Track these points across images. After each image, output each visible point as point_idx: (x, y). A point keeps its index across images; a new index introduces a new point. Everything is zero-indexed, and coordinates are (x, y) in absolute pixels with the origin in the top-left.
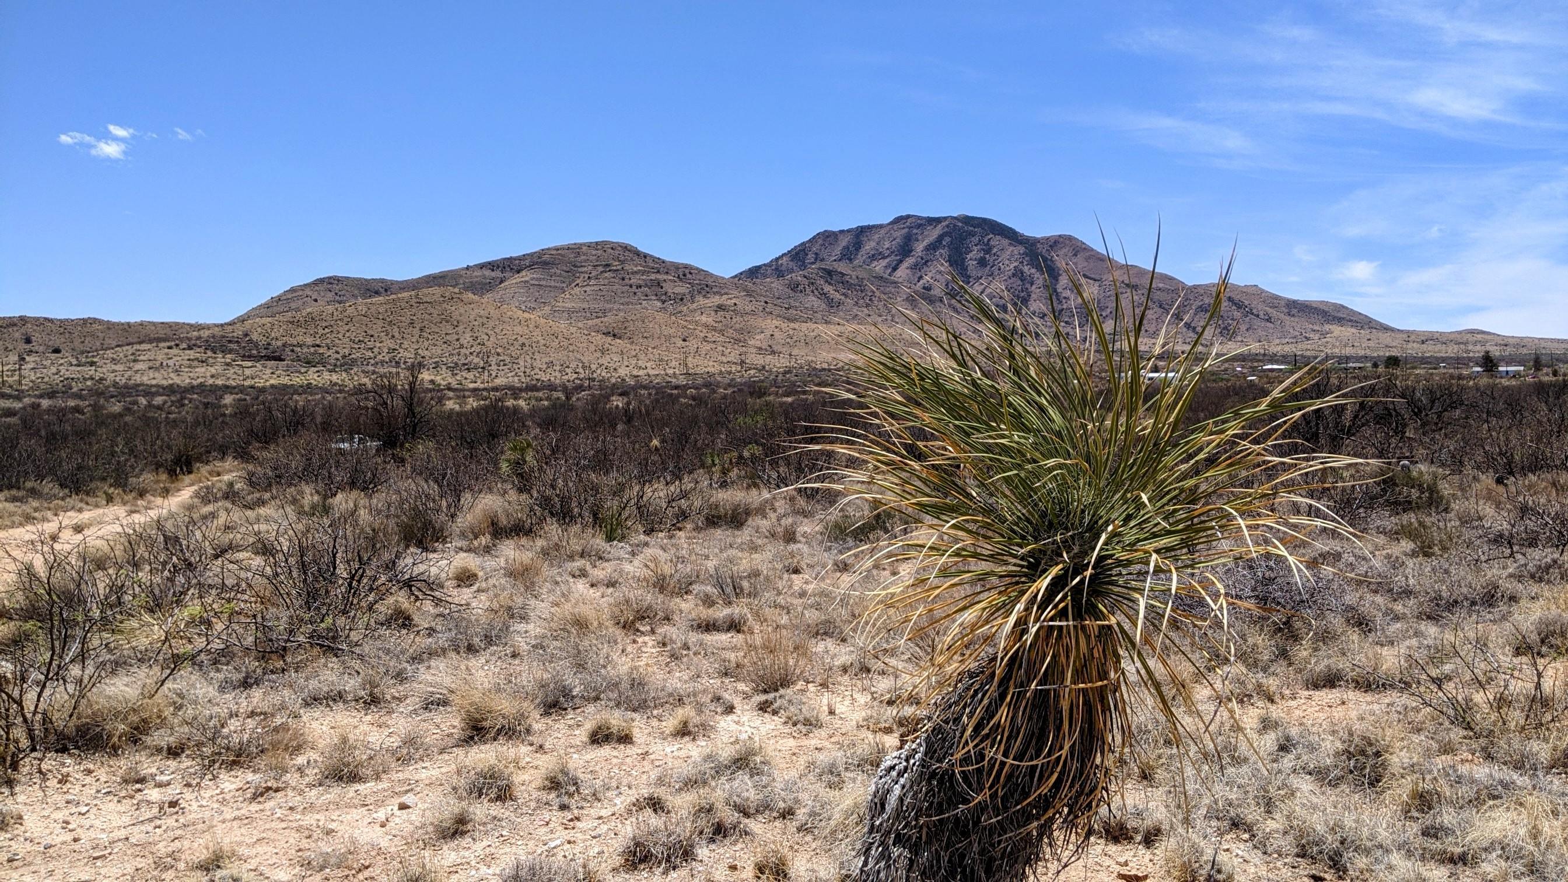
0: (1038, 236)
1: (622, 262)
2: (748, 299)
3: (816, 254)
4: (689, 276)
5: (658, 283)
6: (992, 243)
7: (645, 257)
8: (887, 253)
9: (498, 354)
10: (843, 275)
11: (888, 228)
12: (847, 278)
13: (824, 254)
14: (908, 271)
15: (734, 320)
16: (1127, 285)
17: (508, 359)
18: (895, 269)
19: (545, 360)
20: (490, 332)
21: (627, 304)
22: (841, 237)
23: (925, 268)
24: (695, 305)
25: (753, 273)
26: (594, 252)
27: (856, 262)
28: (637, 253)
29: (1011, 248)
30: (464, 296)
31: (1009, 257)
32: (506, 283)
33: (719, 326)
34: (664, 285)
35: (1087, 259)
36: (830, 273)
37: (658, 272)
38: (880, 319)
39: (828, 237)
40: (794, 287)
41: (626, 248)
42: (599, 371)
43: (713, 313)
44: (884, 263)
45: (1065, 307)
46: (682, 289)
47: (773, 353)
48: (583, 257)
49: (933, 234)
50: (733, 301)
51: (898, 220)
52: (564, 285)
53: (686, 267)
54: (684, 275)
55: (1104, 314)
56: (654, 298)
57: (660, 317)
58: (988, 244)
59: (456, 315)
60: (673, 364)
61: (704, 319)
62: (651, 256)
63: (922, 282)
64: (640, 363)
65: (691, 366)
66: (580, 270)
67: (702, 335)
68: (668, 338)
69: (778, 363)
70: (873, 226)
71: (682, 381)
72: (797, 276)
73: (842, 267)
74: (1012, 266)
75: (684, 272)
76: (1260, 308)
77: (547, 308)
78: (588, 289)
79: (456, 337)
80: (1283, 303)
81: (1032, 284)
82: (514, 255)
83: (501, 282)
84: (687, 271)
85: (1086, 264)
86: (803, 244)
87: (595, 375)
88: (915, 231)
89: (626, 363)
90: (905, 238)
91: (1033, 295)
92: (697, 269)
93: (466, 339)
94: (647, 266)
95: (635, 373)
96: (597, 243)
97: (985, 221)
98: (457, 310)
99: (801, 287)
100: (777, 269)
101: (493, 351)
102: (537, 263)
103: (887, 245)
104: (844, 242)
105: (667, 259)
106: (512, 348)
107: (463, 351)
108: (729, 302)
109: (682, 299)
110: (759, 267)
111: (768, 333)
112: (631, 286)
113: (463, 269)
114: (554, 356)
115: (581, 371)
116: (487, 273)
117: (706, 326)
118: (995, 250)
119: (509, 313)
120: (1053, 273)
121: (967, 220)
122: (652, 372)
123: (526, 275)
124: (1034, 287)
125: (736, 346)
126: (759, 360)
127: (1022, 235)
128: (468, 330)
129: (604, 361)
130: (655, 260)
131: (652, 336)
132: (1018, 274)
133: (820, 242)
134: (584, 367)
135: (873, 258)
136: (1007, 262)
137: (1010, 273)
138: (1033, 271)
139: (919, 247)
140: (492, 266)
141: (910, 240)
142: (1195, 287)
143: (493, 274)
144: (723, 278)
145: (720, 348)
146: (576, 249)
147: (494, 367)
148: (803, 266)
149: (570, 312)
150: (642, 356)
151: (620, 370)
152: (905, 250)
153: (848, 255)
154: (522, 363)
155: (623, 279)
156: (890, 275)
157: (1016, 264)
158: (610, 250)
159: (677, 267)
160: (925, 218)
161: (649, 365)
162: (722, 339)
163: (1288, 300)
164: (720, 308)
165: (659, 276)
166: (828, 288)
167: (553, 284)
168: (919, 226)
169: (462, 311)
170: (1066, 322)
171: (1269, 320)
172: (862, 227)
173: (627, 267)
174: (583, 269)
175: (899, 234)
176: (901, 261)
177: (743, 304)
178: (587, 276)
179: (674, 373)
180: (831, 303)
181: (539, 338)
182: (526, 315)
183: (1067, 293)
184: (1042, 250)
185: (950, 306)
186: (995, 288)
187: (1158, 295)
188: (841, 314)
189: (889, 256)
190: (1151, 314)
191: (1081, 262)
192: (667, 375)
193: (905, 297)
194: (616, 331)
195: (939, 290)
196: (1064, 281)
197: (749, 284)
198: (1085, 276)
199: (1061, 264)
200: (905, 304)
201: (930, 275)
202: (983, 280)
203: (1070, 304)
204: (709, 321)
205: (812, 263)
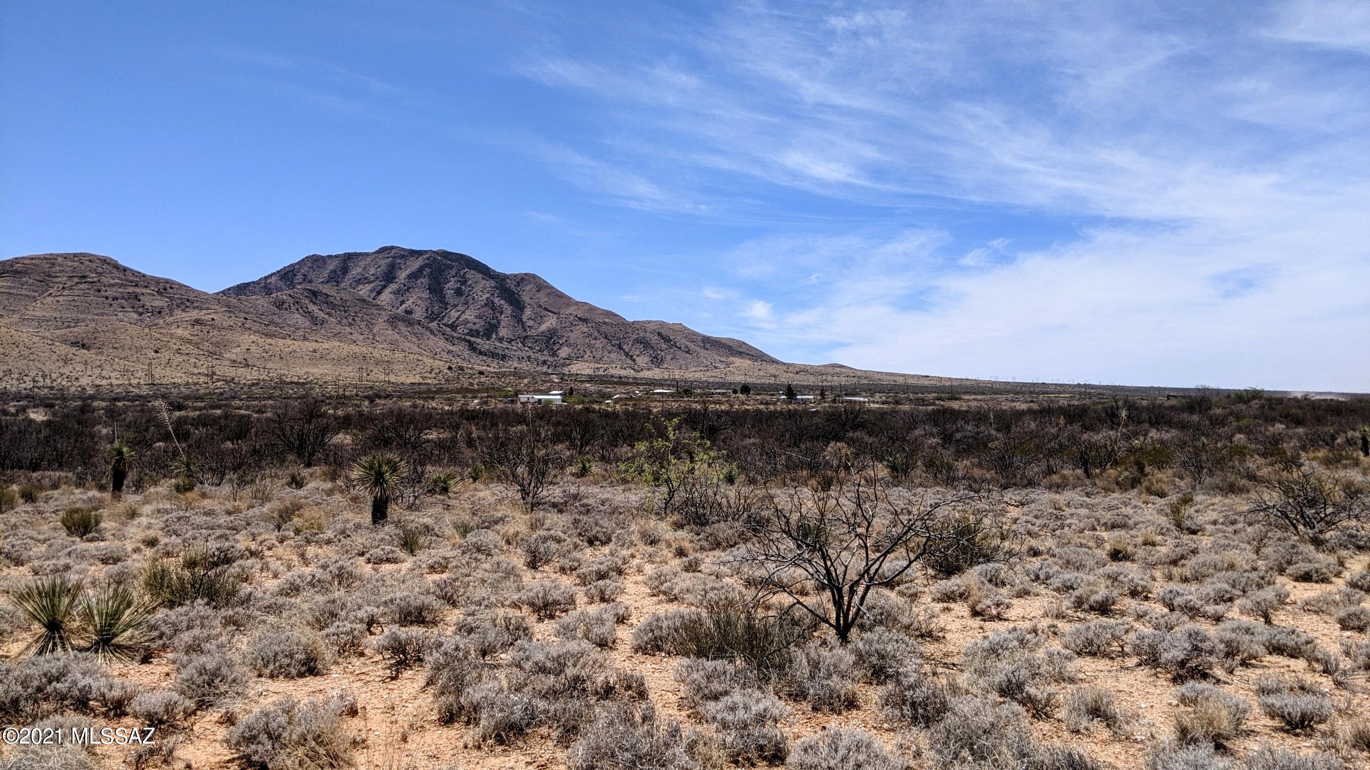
0: (508, 273)
1: (100, 274)
2: (228, 314)
3: (305, 275)
4: (169, 290)
5: (136, 297)
6: (467, 276)
7: (125, 271)
8: (372, 278)
10: (328, 296)
11: (373, 257)
12: (332, 299)
13: (312, 276)
14: (391, 296)
15: (211, 334)
16: (580, 319)
18: (379, 293)
21: (102, 314)
22: (329, 261)
23: (407, 294)
24: (171, 319)
25: (242, 289)
26: (70, 264)
27: (342, 285)
28: (116, 266)
29: (484, 282)
31: (482, 290)
33: (194, 339)
34: (141, 298)
35: (548, 295)
36: (315, 294)
37: (137, 285)
38: (361, 337)
39: (316, 261)
40: (280, 305)
41: (105, 261)
42: (59, 381)
43: (189, 327)
44: (369, 287)
45: (529, 333)
46: (160, 302)
47: (247, 365)
48: (58, 268)
49: (416, 264)
50: (211, 317)
51: (383, 250)
52: (36, 294)
53: (167, 281)
54: (165, 289)
55: (561, 341)
56: (130, 310)
57: (133, 330)
58: (464, 277)
60: (139, 374)
61: (180, 332)
62: (131, 270)
63: (404, 306)
64: (104, 373)
65: (157, 376)
66: (54, 280)
67: (176, 347)
68: (139, 349)
69: (247, 376)
70: (360, 254)
71: (145, 391)
72: (283, 296)
73: (327, 289)
74: (484, 297)
75: (165, 287)
76: (682, 342)
77: (15, 316)
78: (61, 299)
80: (699, 338)
81: (501, 313)
84: (168, 286)
85: (547, 299)
86: (292, 265)
87: (54, 384)
88: (398, 261)
89: (89, 373)
90: (389, 266)
91: (503, 324)
92: (179, 284)
94: (127, 280)
95: (98, 382)
97: (461, 256)
99: (286, 305)
100: (265, 287)
102: (9, 271)
103: (372, 271)
104: (332, 265)
105: (149, 273)
108: (207, 317)
109: (160, 312)
110: (248, 284)
111: (244, 347)
112: (107, 298)
117: (181, 338)
118: (470, 282)
120: (518, 305)
121: (446, 255)
122: (115, 382)
124: (503, 316)
125: (210, 359)
126: (231, 373)
127: (494, 271)
130: (135, 273)
131: (123, 346)
132: (490, 304)
133: (309, 264)
135: (358, 282)
136: (480, 293)
137: (483, 303)
138: (503, 302)
139: (402, 275)
141: (393, 268)
142: (633, 323)
144: (206, 294)
145: (194, 360)
146: (52, 259)
148: (292, 286)
149: (40, 322)
150: (107, 367)
151: (82, 380)
152: (389, 277)
153: (335, 278)
155: (99, 291)
156: (374, 299)
157: (488, 295)
158: (88, 263)
159: (157, 281)
160: (408, 250)
161: (112, 375)
162: (196, 351)
163: (704, 336)
164: (198, 322)
165: (137, 290)
166: (312, 307)
167: (24, 292)
168: (402, 257)
170: (530, 347)
171: (688, 352)
172: (349, 254)
173: (104, 279)
174: (57, 280)
175: (384, 263)
176: (385, 287)
177: (221, 318)
178: (61, 286)
179: (139, 383)
180: (314, 320)
183: (531, 323)
184: (511, 284)
185: (427, 328)
186: (470, 315)
187: (604, 328)
188: (323, 331)
189: (372, 282)
190: (598, 344)
191: (543, 298)
192: (130, 384)
193: (386, 318)
194: (85, 341)
195: (419, 314)
196: (528, 312)
197: (233, 301)
198: (546, 309)
199: (525, 298)
200: (386, 325)
201: (412, 300)
202: (459, 308)
203: (533, 332)
204: (186, 334)
205: (300, 283)
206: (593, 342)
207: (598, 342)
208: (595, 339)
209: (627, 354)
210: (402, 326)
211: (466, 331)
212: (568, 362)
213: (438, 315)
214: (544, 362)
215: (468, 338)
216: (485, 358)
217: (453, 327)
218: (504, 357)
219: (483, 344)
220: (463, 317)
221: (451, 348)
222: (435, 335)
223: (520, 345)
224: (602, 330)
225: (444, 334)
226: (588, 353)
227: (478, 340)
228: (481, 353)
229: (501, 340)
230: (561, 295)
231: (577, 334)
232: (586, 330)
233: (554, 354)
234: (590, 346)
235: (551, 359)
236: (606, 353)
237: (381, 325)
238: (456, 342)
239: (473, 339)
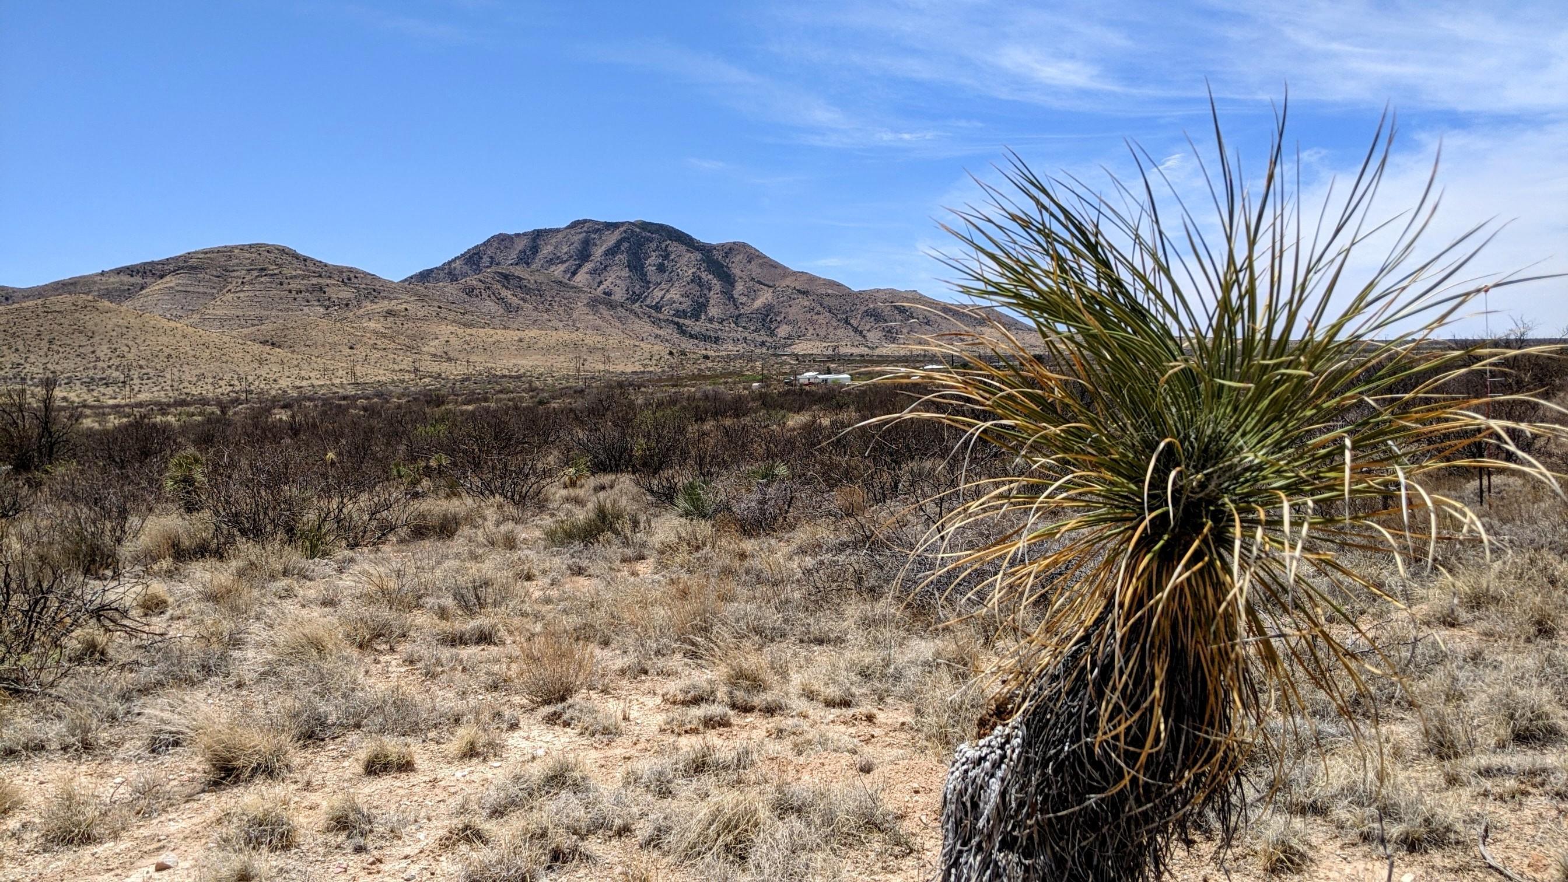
0: (714, 243)
1: (280, 266)
2: (420, 304)
3: (491, 257)
4: (354, 280)
5: (321, 289)
6: (669, 249)
7: (305, 260)
8: (565, 258)
9: (141, 367)
10: (521, 279)
11: (565, 233)
12: (525, 282)
13: (499, 258)
14: (588, 276)
15: (406, 326)
16: (799, 291)
17: (152, 373)
18: (574, 274)
19: (194, 372)
20: (130, 343)
21: (287, 310)
22: (516, 240)
23: (605, 273)
24: (361, 311)
25: (425, 276)
26: (248, 256)
27: (533, 266)
28: (296, 256)
29: (689, 255)
30: (99, 305)
31: (687, 264)
32: (148, 290)
33: (389, 332)
34: (326, 289)
35: (761, 266)
36: (506, 277)
37: (320, 276)
38: (561, 325)
39: (503, 241)
40: (470, 291)
41: (283, 251)
42: (257, 383)
43: (382, 319)
44: (562, 267)
45: (742, 311)
46: (346, 293)
47: (449, 359)
48: (235, 261)
49: (611, 239)
50: (404, 306)
51: (575, 224)
52: (215, 291)
53: (351, 270)
54: (349, 279)
55: (778, 319)
56: (316, 303)
57: (324, 323)
58: (666, 250)
59: (90, 325)
60: (340, 373)
61: (372, 325)
62: (312, 260)
63: (602, 287)
64: (303, 373)
65: (359, 375)
66: (232, 274)
67: (371, 342)
68: (333, 346)
69: (455, 371)
70: (551, 230)
71: (351, 391)
72: (473, 280)
73: (519, 271)
74: (690, 272)
75: (349, 276)
76: (920, 312)
77: (196, 317)
78: (241, 295)
79: (92, 349)
80: (939, 307)
81: (710, 290)
82: (157, 258)
83: (142, 288)
84: (352, 275)
85: (760, 271)
86: (477, 247)
87: (252, 387)
88: (593, 236)
89: (287, 374)
90: (583, 242)
91: (711, 301)
92: (363, 272)
93: (103, 350)
94: (308, 270)
95: (298, 383)
96: (251, 246)
97: (662, 227)
98: (90, 320)
99: (476, 292)
100: (451, 273)
101: (134, 364)
102: (182, 268)
103: (565, 249)
104: (521, 245)
105: (330, 262)
106: (156, 360)
107: (100, 364)
108: (399, 307)
109: (347, 305)
110: (431, 271)
111: (443, 339)
112: (290, 291)
113: (97, 275)
114: (204, 368)
115: (237, 383)
116: (126, 278)
117: (375, 332)
118: (672, 257)
119: (152, 322)
120: (728, 280)
121: (645, 226)
122: (316, 383)
123: (170, 281)
124: (712, 293)
125: (409, 353)
126: (435, 368)
127: (698, 242)
128: (105, 341)
129: (263, 372)
130: (315, 263)
131: (316, 343)
132: (696, 280)
133: (495, 244)
134: (240, 379)
135: (550, 262)
136: (685, 268)
137: (689, 279)
138: (711, 277)
139: (598, 252)
140: (131, 271)
141: (588, 245)
142: (861, 293)
143: (132, 280)
144: (392, 282)
145: (392, 356)
146: (227, 252)
147: (136, 381)
148: (478, 269)
149: (222, 321)
150: (305, 366)
151: (280, 382)
152: (584, 255)
153: (525, 259)
154: (168, 376)
155: (281, 284)
156: (569, 280)
157: (694, 270)
158: (266, 253)
159: (340, 270)
160: (602, 223)
162: (393, 346)
163: (944, 304)
164: (390, 313)
165: (320, 280)
166: (505, 293)
167: (201, 290)
168: (597, 231)
169: (98, 320)
170: (744, 327)
171: (927, 323)
172: (538, 231)
173: (285, 271)
174: (235, 274)
175: (577, 238)
176: (580, 266)
177: (415, 308)
178: (240, 281)
179: (342, 384)
180: (509, 308)
181: (188, 349)
182: (172, 324)
183: (743, 299)
184: (718, 256)
185: (631, 311)
186: (675, 294)
187: (827, 301)
188: (521, 319)
189: (567, 261)
190: (821, 319)
191: (755, 269)
192: (333, 385)
193: (585, 302)
194: (275, 339)
195: (619, 295)
196: (739, 287)
197: (420, 288)
198: (759, 282)
199: (736, 271)
200: (586, 310)
201: (610, 280)
202: (663, 286)
203: (746, 310)
204: (379, 327)
205: (487, 267)
206: (815, 317)
207: (821, 317)
208: (818, 314)
209: (855, 330)
210: (603, 309)
211: (672, 312)
212: (789, 342)
213: (639, 296)
214: (763, 344)
215: (676, 320)
216: (696, 342)
217: (658, 308)
218: (717, 340)
219: (696, 327)
220: (668, 296)
221: (659, 332)
222: (640, 318)
223: (733, 325)
224: (825, 303)
225: (649, 317)
226: (811, 331)
227: (687, 322)
228: (691, 336)
229: (711, 320)
230: (774, 265)
231: (797, 309)
232: (807, 303)
233: (772, 334)
234: (812, 323)
235: (770, 339)
236: (831, 329)
237: (580, 309)
238: (663, 324)
239: (681, 321)
